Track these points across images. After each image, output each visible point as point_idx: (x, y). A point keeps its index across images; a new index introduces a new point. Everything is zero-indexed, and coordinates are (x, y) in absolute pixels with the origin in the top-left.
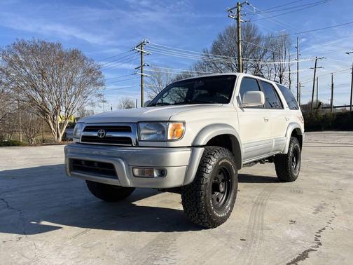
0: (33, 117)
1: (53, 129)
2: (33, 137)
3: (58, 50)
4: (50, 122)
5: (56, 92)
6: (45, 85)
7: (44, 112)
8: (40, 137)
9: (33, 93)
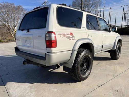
0: (5, 31)
1: (13, 36)
2: (6, 39)
3: (13, 6)
4: (12, 33)
5: (13, 22)
6: (8, 19)
7: (9, 30)
8: (8, 39)
9: (5, 23)
